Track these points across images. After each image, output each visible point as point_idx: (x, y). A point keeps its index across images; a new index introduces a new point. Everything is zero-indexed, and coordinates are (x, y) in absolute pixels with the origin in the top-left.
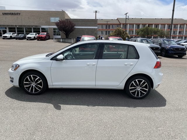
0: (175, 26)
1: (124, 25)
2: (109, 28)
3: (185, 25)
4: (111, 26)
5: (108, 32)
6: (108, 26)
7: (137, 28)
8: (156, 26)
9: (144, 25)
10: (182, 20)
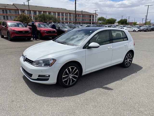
0: (62, 14)
1: (22, 11)
2: (6, 13)
3: (68, 14)
4: (8, 11)
5: (6, 17)
6: (5, 11)
7: (34, 14)
8: (49, 13)
9: (40, 12)
10: (65, 10)
